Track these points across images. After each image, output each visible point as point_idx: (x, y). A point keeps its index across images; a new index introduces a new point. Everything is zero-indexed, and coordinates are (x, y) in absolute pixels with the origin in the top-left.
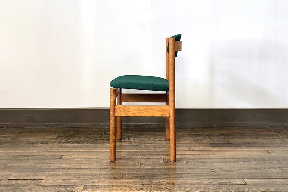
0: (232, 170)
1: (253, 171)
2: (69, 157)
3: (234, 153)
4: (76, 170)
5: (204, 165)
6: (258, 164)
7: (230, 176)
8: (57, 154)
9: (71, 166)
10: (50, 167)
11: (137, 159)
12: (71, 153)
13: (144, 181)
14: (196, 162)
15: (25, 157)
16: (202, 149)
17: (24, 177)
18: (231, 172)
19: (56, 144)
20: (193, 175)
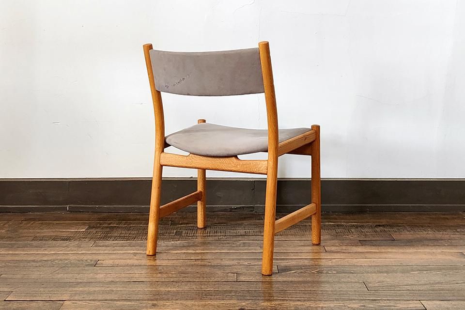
0: (399, 286)
1: (437, 287)
2: (111, 262)
3: (402, 256)
4: (122, 285)
5: (348, 277)
6: (446, 275)
7: (397, 295)
8: (90, 257)
9: (113, 278)
10: (76, 279)
11: (230, 266)
12: (114, 256)
13: (244, 304)
14: (335, 272)
15: (33, 263)
16: (345, 250)
17: (32, 296)
18: (398, 289)
19: (87, 240)
20: (330, 294)
